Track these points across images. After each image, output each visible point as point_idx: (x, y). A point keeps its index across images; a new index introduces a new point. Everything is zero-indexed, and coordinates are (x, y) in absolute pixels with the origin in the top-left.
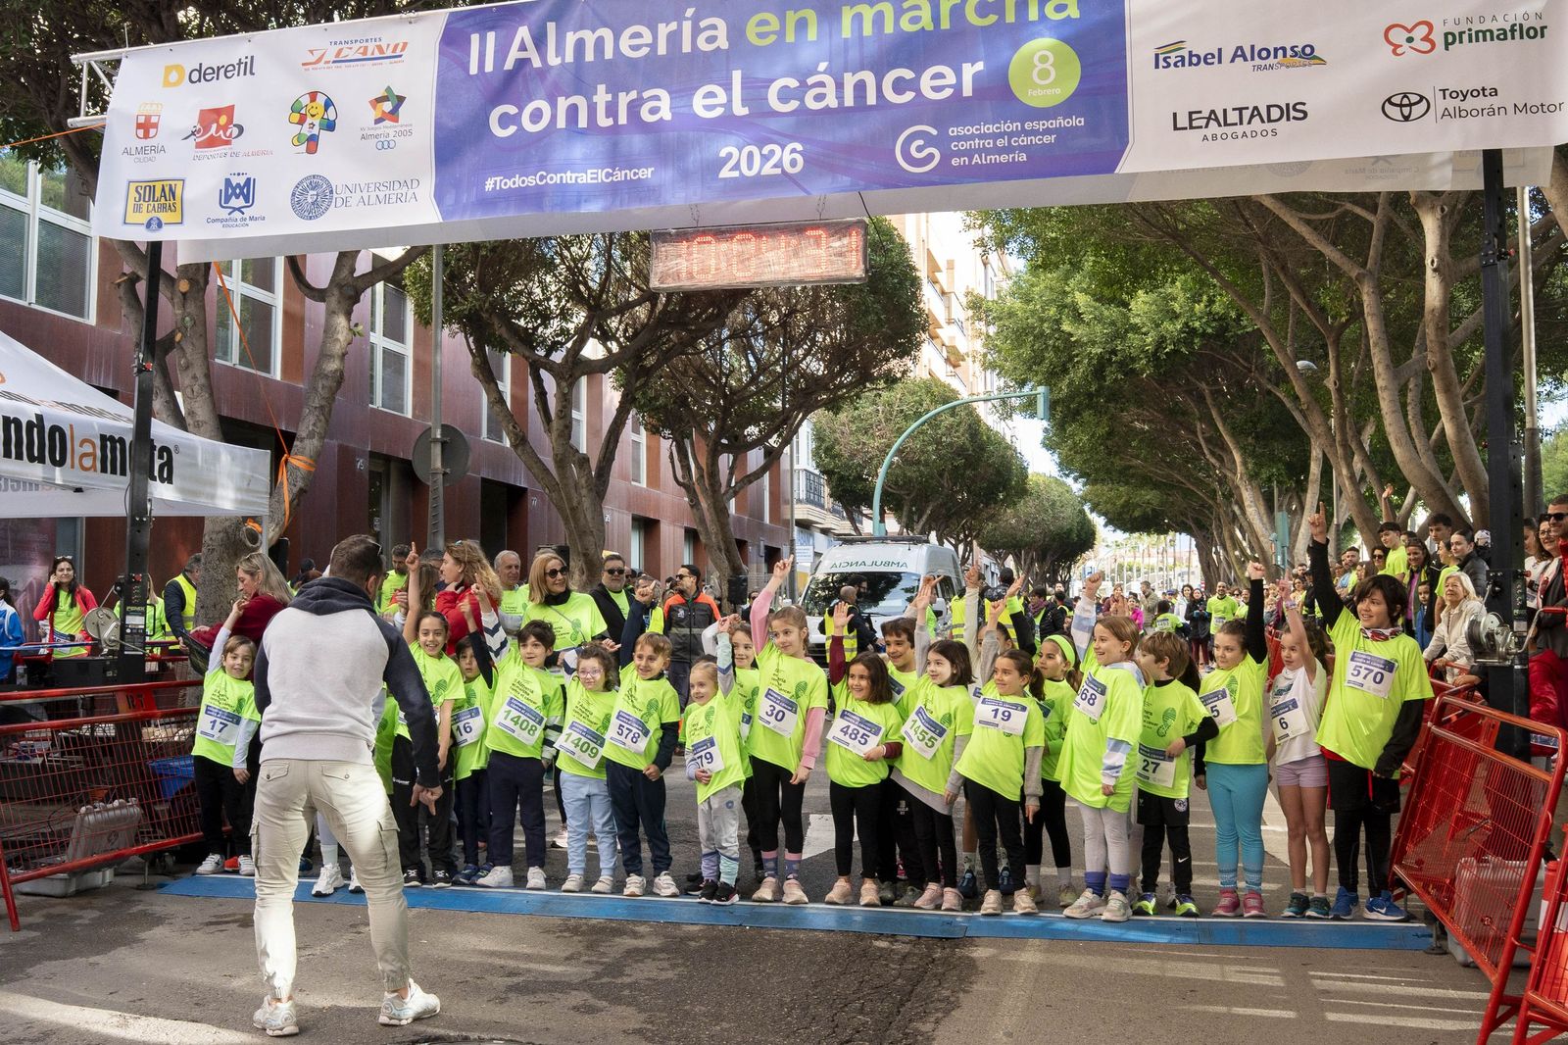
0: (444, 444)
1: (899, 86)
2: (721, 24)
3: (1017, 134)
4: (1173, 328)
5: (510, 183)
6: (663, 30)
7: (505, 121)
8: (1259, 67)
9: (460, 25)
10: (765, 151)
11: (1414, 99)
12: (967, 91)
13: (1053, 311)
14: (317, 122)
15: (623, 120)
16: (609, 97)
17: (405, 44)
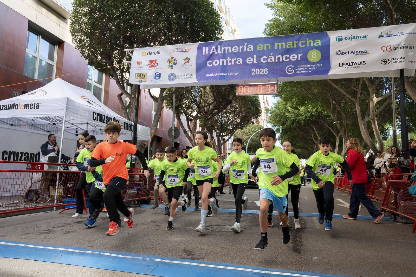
0: (174, 130)
1: (286, 58)
2: (252, 46)
3: (309, 67)
4: (308, 114)
5: (211, 75)
6: (241, 47)
7: (210, 63)
8: (356, 55)
9: (201, 46)
10: (261, 70)
11: (387, 60)
12: (299, 59)
13: (283, 111)
14: (173, 63)
15: (233, 64)
16: (230, 59)
17: (190, 49)
